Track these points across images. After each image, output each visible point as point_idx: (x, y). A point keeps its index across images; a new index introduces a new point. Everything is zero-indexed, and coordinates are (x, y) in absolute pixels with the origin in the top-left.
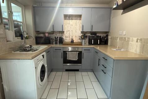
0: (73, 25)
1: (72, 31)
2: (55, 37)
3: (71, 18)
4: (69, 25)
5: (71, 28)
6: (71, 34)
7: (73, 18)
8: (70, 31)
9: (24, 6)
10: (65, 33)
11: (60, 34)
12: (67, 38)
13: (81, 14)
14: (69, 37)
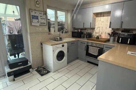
0: (104, 22)
1: (102, 27)
2: (87, 33)
3: (102, 15)
4: (100, 22)
5: (101, 24)
6: (101, 30)
7: (105, 15)
8: (100, 28)
9: (67, 11)
10: (96, 29)
11: (91, 30)
12: (97, 34)
13: (110, 11)
14: (98, 33)
